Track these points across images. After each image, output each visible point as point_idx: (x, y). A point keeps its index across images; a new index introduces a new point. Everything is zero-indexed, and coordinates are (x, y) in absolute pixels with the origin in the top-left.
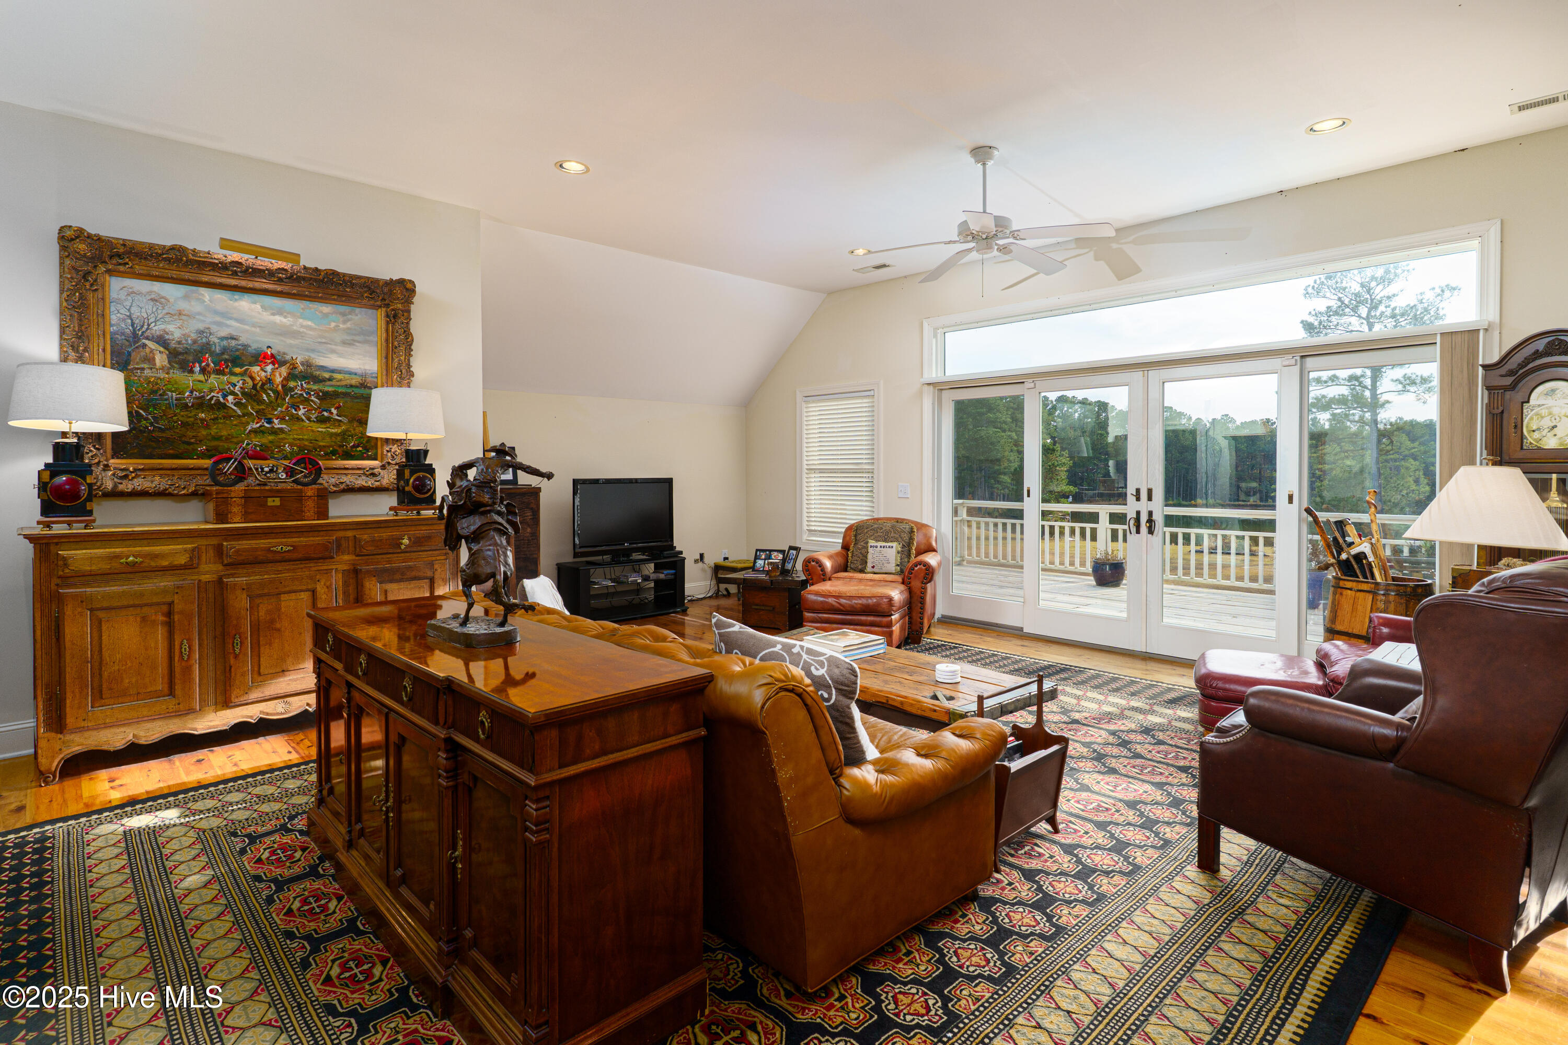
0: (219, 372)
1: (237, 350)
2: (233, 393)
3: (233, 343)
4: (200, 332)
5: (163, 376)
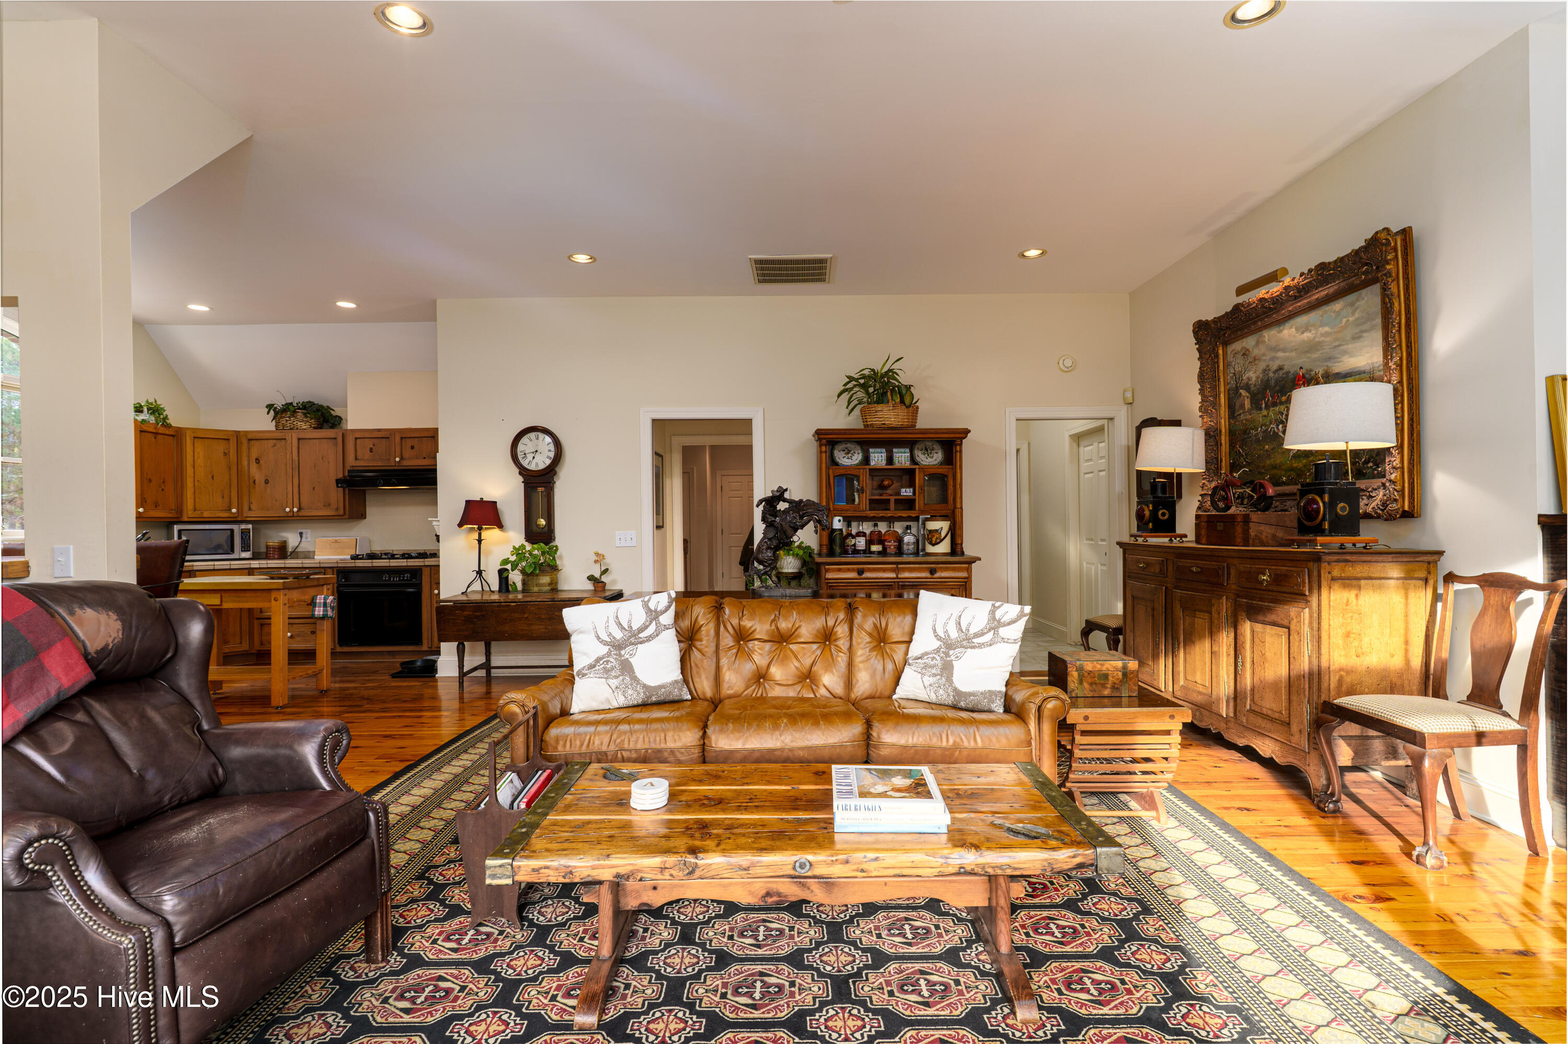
0: (1275, 404)
1: (1283, 379)
2: (1282, 422)
3: (1281, 372)
4: (1264, 371)
5: (1249, 417)
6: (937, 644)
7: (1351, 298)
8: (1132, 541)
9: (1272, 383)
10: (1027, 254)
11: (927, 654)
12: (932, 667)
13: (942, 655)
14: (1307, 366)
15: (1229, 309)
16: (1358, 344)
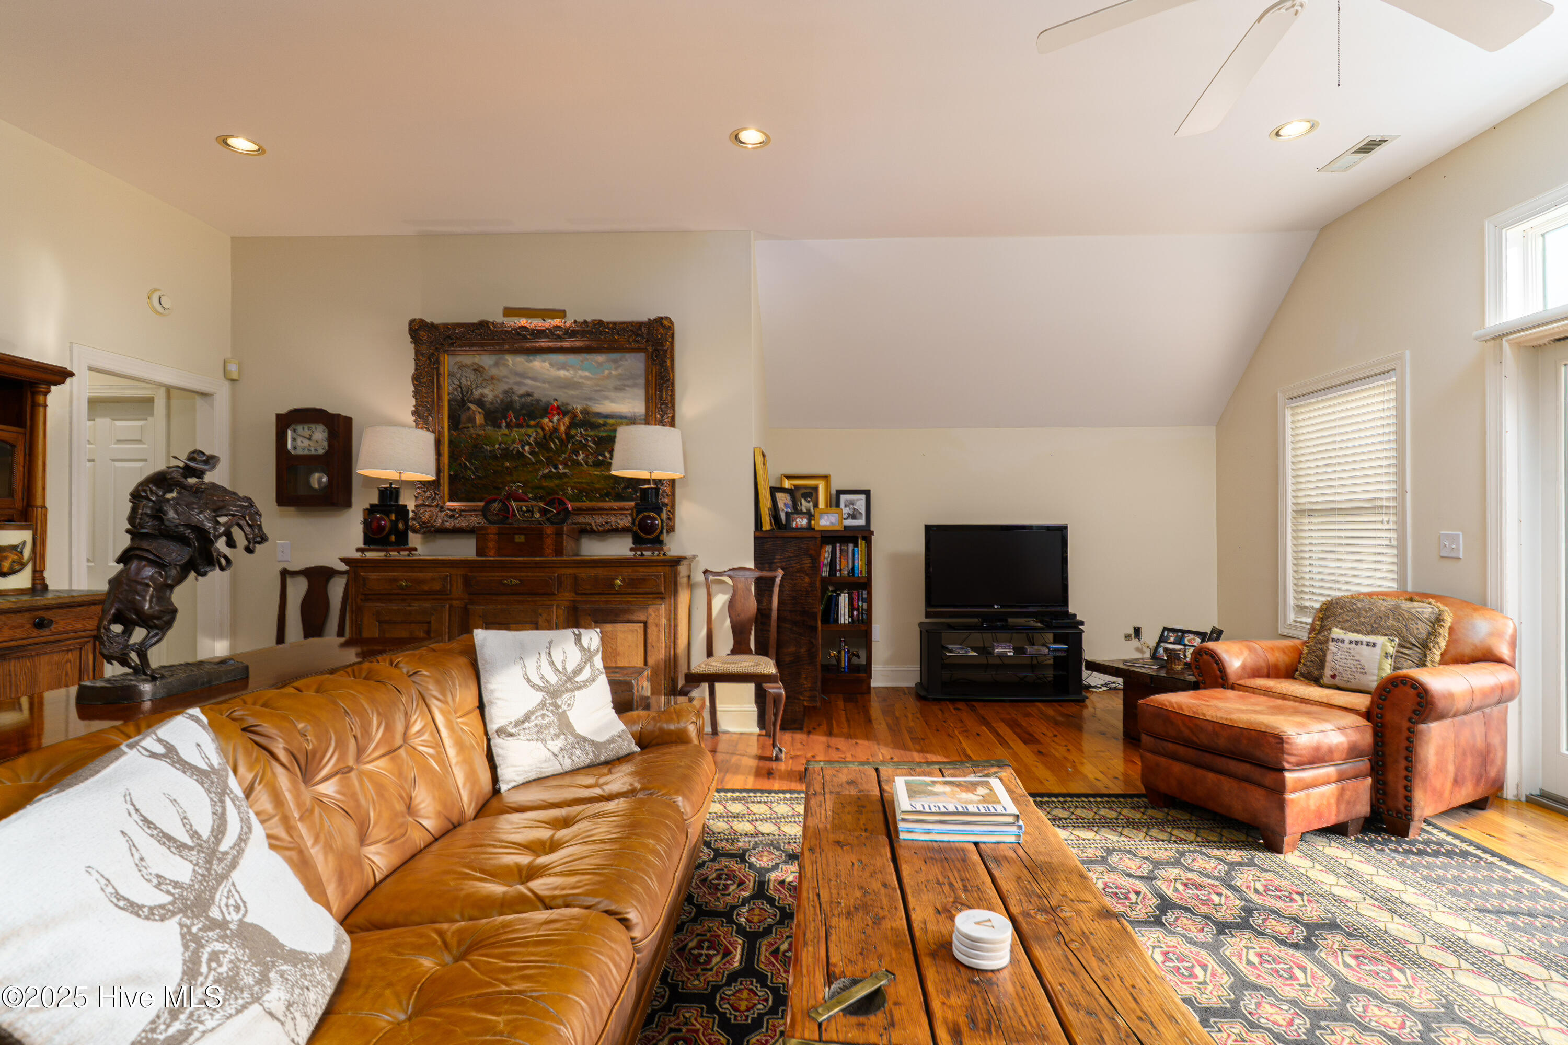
0: (519, 426)
1: (532, 405)
2: (529, 444)
3: (529, 399)
4: (506, 392)
5: (481, 432)
7: (614, 356)
8: (358, 555)
9: (518, 406)
10: (231, 141)
14: (565, 400)
15: (475, 320)
16: (621, 395)
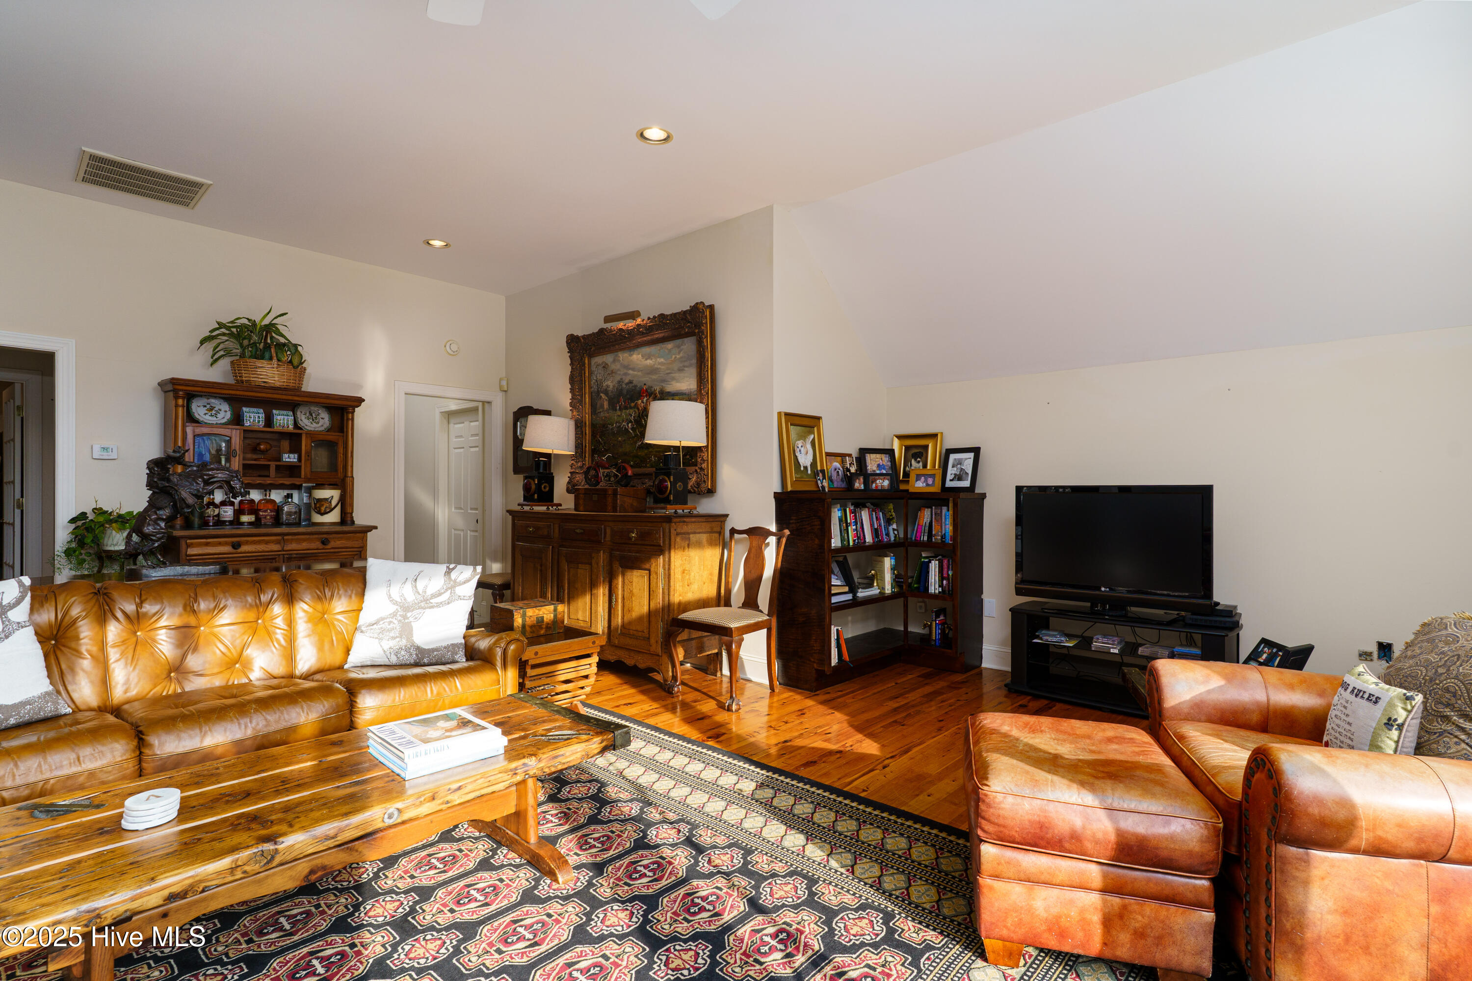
0: (626, 408)
1: (632, 390)
2: (631, 422)
4: (619, 382)
5: (607, 415)
6: (392, 608)
7: (678, 342)
8: (519, 508)
9: (625, 392)
10: (432, 242)
11: (382, 619)
12: (389, 631)
13: (400, 618)
14: (649, 384)
15: (596, 330)
16: (682, 375)
